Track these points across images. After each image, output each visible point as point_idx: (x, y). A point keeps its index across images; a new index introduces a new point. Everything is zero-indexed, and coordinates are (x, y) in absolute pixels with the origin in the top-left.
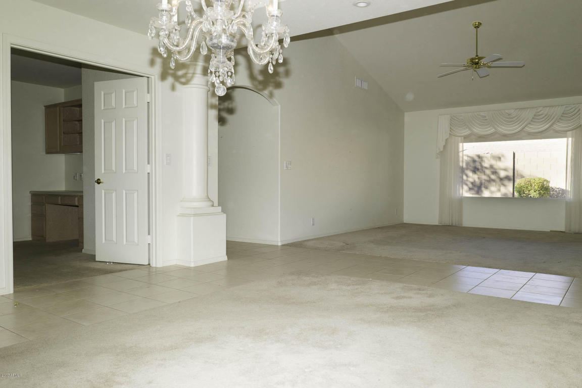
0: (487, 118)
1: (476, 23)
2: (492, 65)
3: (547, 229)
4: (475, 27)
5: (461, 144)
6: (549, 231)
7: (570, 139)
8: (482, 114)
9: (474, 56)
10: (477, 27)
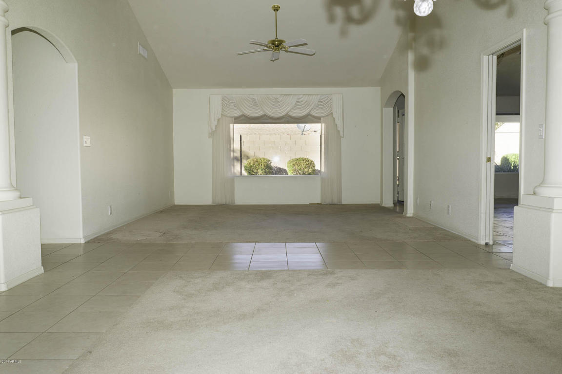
0: (257, 101)
1: (275, 6)
2: (289, 50)
3: (307, 202)
4: (274, 11)
5: (231, 125)
6: (308, 204)
7: (323, 125)
8: (251, 96)
9: (274, 38)
10: (276, 9)
